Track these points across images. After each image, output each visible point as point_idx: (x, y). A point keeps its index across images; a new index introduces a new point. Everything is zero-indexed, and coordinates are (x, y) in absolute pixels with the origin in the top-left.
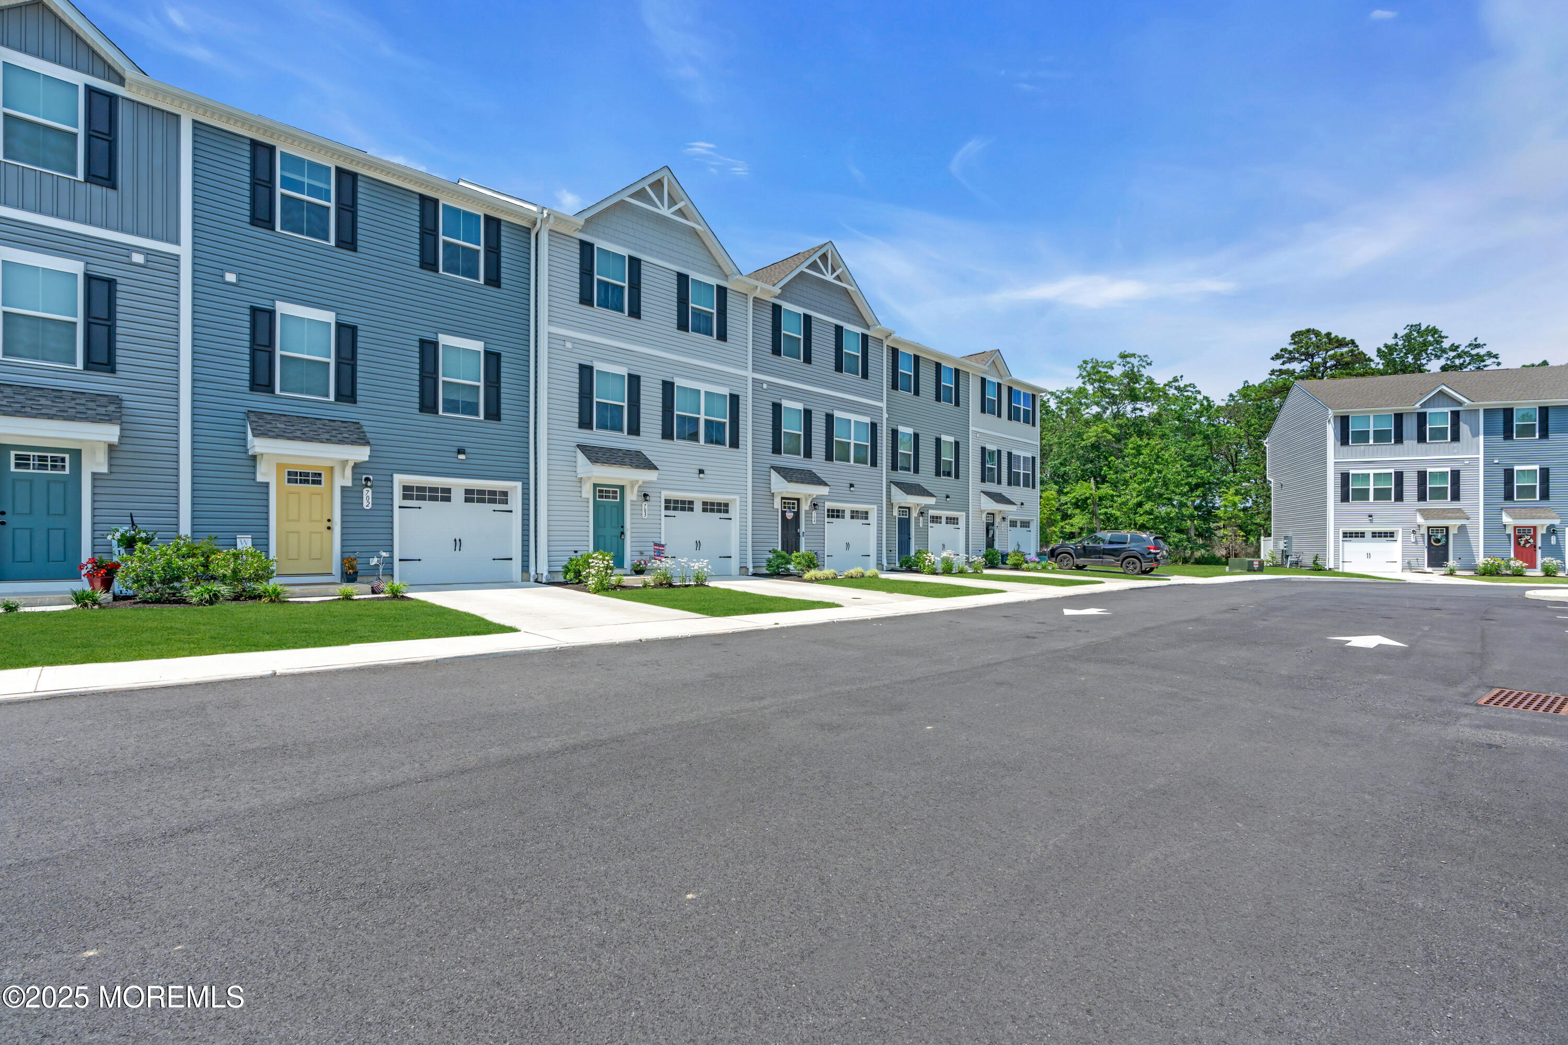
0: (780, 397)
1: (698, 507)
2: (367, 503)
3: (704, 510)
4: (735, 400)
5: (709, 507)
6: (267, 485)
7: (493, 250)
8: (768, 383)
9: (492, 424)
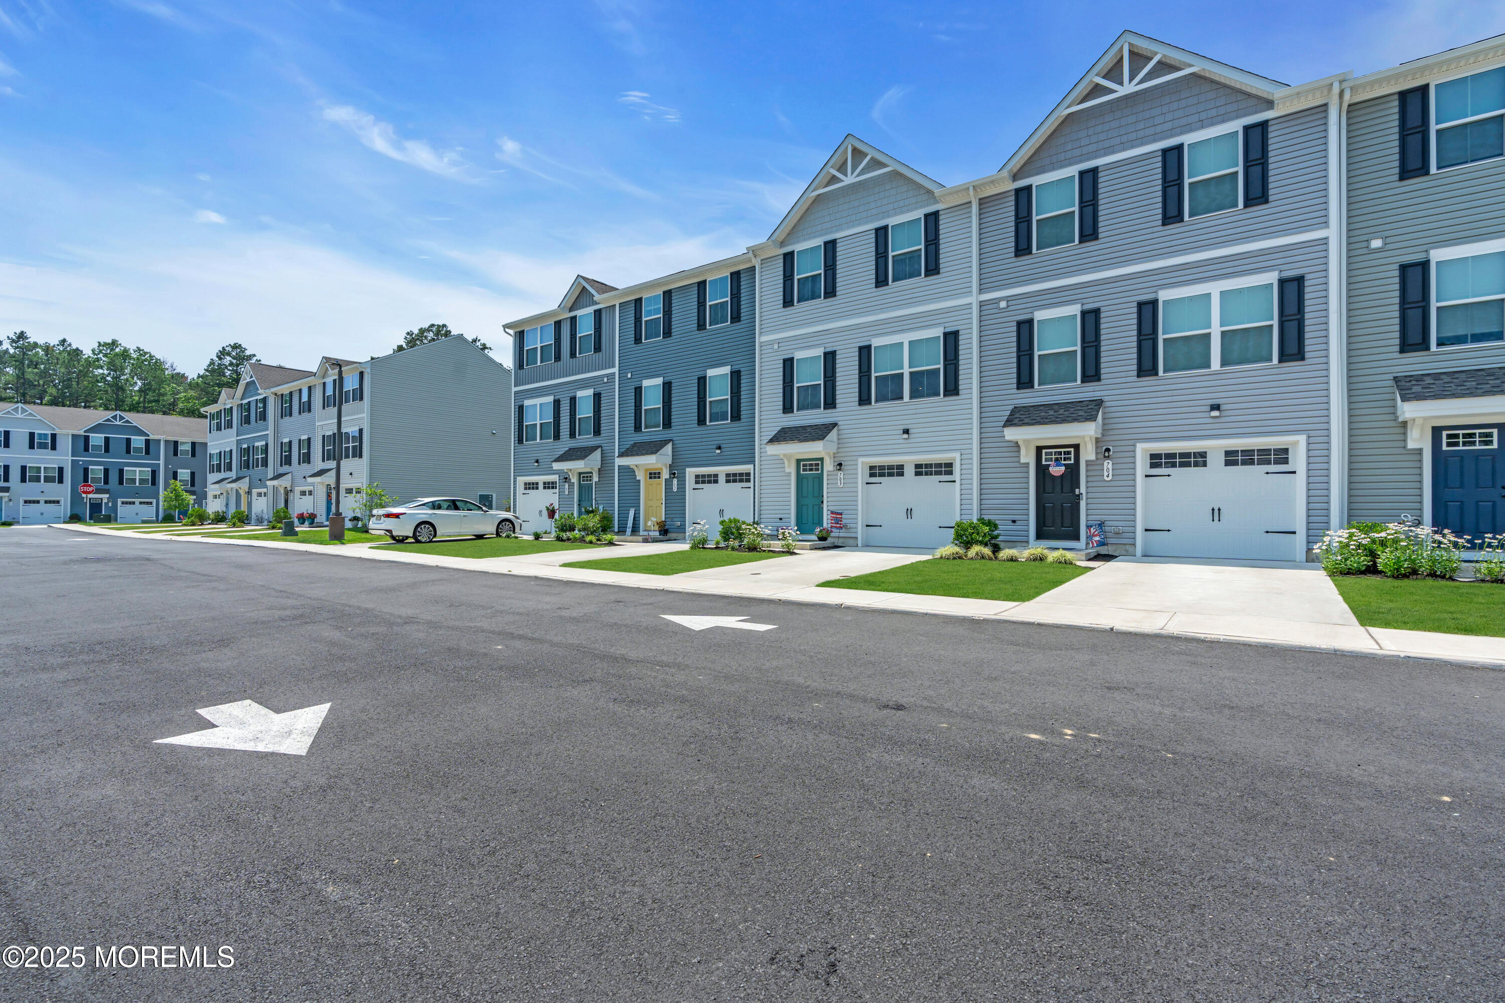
0: (1030, 310)
1: (909, 471)
2: (675, 489)
3: (918, 474)
4: (952, 339)
5: (921, 470)
6: (639, 481)
7: (736, 296)
8: (1008, 299)
9: (736, 424)
